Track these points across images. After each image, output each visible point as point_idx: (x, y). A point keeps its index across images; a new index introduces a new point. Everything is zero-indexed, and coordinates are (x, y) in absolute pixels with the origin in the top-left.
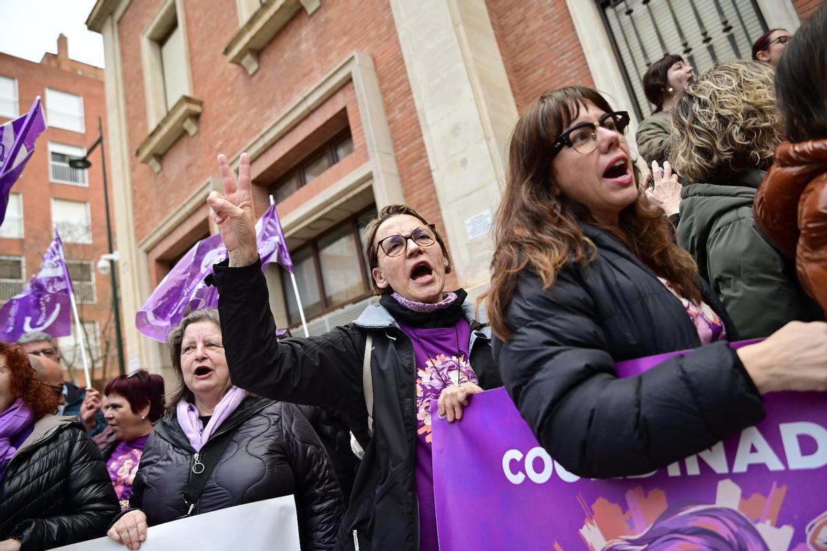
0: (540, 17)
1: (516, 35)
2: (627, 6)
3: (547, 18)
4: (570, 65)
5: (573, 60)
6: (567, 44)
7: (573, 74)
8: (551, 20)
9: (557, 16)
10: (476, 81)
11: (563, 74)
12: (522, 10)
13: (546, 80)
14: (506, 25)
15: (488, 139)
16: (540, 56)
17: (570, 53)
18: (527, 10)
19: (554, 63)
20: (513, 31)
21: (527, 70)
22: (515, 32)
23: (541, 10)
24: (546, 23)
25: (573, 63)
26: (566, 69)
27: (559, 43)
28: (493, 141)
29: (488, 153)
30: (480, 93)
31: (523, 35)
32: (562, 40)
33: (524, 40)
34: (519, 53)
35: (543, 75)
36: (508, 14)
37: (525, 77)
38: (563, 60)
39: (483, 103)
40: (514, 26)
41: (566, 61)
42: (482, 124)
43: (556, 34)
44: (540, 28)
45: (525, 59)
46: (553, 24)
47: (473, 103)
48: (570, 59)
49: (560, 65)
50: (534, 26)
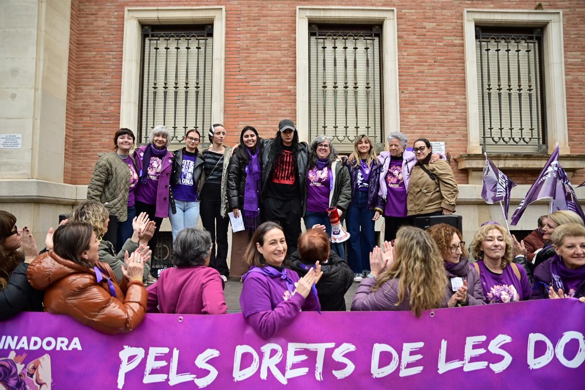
0: (106, 19)
1: (87, 21)
2: (157, 44)
3: (110, 22)
4: (112, 60)
5: (115, 58)
6: (116, 46)
7: (112, 67)
8: (112, 26)
9: (116, 26)
10: (42, 48)
11: (107, 63)
12: (96, 7)
13: (95, 61)
14: (82, 10)
15: (36, 90)
16: (97, 43)
17: (115, 53)
18: (100, 10)
19: (104, 53)
20: (86, 17)
21: (85, 47)
22: (87, 19)
23: (108, 16)
24: (108, 26)
25: (115, 60)
26: (109, 61)
27: (111, 43)
28: (40, 92)
29: (33, 99)
30: (42, 57)
31: (92, 24)
32: (114, 43)
33: (90, 27)
34: (85, 34)
35: (94, 57)
36: (87, 3)
37: (82, 51)
38: (109, 54)
39: (41, 64)
40: (88, 14)
41: (111, 56)
42: (36, 78)
43: (112, 36)
44: (104, 26)
45: (87, 40)
46: (112, 29)
47: (34, 61)
48: (114, 56)
49: (106, 56)
50: (100, 23)
